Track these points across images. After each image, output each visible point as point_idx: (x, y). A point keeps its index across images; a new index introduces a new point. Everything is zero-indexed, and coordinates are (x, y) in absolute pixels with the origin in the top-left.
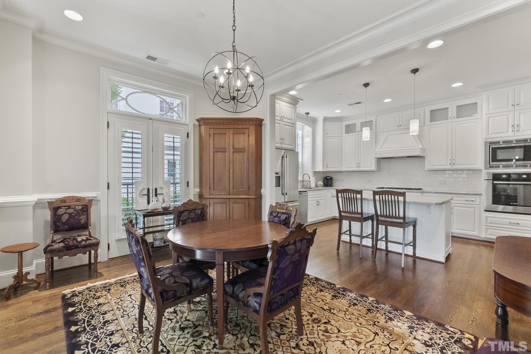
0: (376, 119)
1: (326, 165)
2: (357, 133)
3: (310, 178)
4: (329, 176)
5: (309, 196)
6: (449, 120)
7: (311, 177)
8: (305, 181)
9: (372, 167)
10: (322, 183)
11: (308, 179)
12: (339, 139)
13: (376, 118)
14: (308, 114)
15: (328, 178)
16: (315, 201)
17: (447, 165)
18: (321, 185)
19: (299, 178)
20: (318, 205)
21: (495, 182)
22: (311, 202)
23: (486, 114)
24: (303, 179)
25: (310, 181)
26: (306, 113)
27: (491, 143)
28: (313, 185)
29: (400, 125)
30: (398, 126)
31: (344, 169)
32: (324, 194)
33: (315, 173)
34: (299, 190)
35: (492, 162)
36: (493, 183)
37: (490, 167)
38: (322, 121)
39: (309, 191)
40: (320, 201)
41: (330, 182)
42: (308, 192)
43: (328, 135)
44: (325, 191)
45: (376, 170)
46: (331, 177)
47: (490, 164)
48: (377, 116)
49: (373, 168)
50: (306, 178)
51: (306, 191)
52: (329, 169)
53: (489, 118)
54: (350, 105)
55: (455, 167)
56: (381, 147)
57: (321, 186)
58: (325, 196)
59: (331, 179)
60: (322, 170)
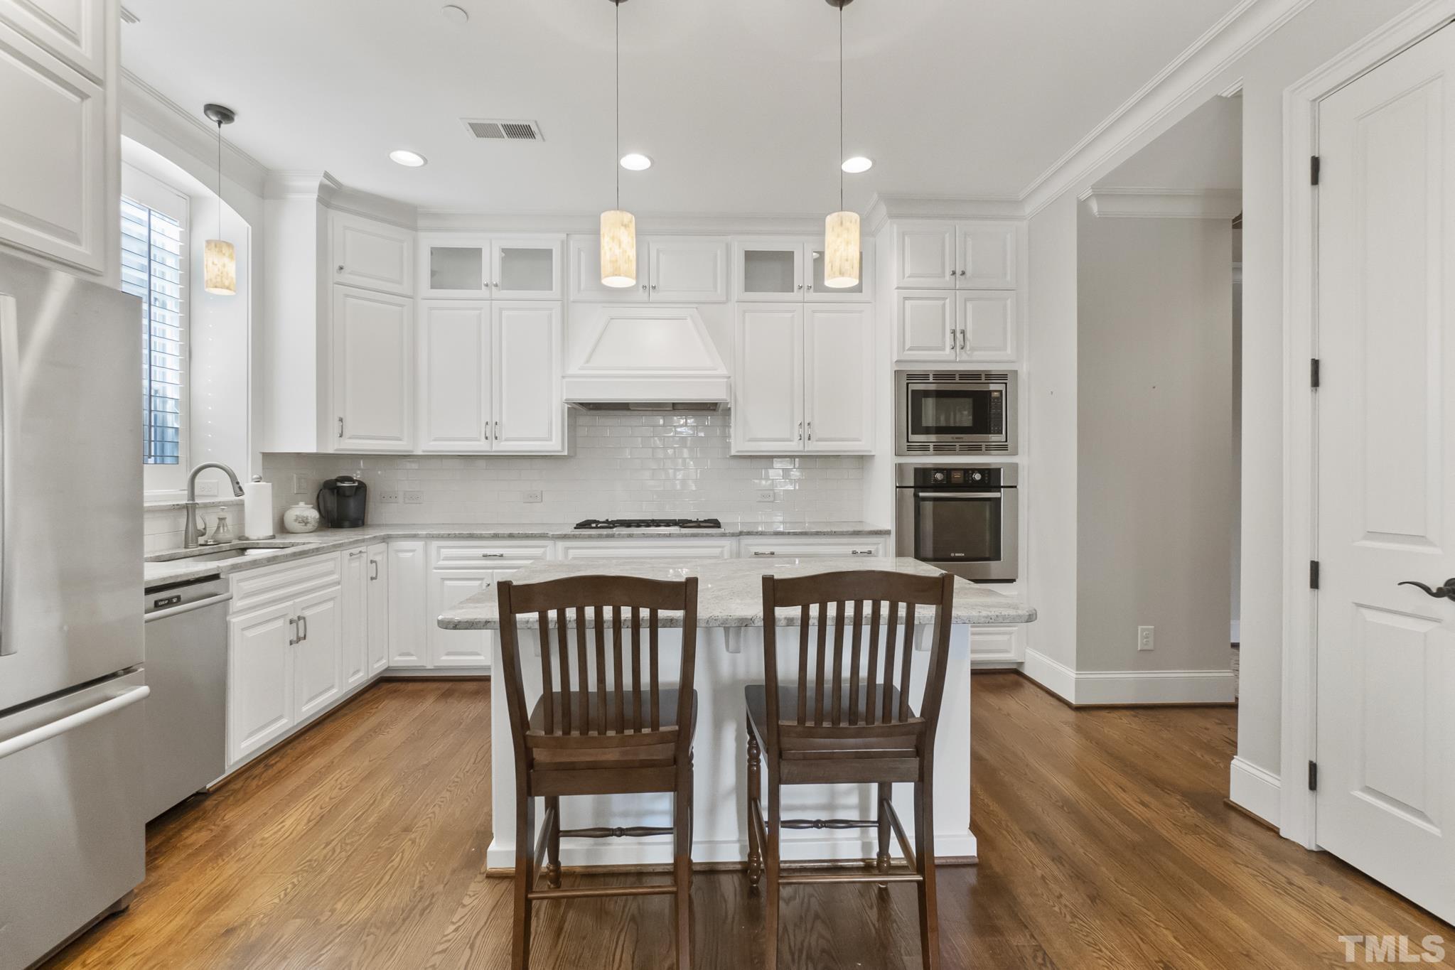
0: (565, 246)
1: (337, 424)
2: (484, 292)
3: (239, 490)
4: (350, 479)
5: (236, 604)
6: (796, 295)
7: (247, 485)
8: (206, 506)
9: (551, 440)
10: (313, 514)
11: (228, 495)
12: (402, 306)
13: (563, 242)
14: (225, 114)
15: (346, 484)
16: (280, 623)
17: (791, 441)
18: (306, 523)
19: (147, 492)
20: (299, 639)
21: (921, 494)
22: (250, 633)
23: (898, 288)
24: (192, 495)
25: (241, 505)
26: (211, 108)
27: (911, 377)
28: (259, 525)
29: (654, 288)
30: (644, 287)
31: (425, 446)
32: (331, 573)
33: (273, 462)
34: (155, 573)
35: (912, 434)
36: (916, 496)
37: (910, 449)
38: (315, 196)
39: (235, 568)
40: (307, 613)
41: (352, 504)
42: (227, 581)
43: (345, 277)
44: (337, 554)
45: (566, 453)
46: (360, 482)
47: (908, 441)
48: (567, 235)
49: (555, 443)
50: (215, 488)
51: (215, 577)
52: (350, 445)
53: (906, 298)
54: (482, 130)
55: (814, 447)
56: (588, 361)
57: (310, 527)
58: (339, 583)
59: (361, 488)
60: (311, 448)
